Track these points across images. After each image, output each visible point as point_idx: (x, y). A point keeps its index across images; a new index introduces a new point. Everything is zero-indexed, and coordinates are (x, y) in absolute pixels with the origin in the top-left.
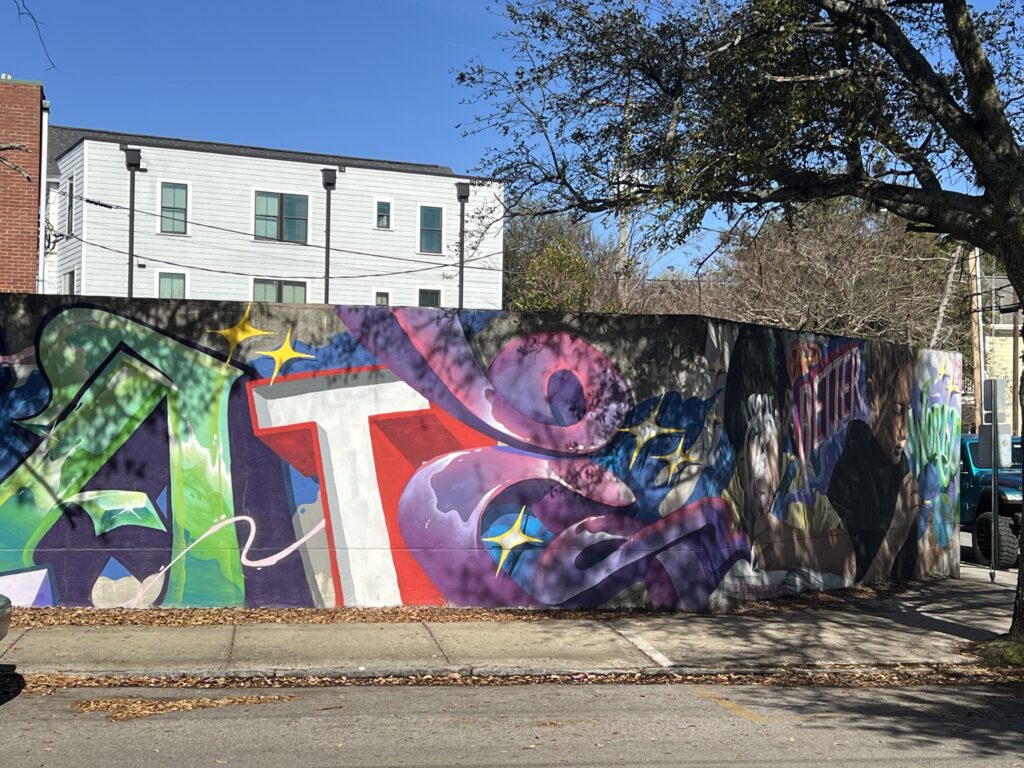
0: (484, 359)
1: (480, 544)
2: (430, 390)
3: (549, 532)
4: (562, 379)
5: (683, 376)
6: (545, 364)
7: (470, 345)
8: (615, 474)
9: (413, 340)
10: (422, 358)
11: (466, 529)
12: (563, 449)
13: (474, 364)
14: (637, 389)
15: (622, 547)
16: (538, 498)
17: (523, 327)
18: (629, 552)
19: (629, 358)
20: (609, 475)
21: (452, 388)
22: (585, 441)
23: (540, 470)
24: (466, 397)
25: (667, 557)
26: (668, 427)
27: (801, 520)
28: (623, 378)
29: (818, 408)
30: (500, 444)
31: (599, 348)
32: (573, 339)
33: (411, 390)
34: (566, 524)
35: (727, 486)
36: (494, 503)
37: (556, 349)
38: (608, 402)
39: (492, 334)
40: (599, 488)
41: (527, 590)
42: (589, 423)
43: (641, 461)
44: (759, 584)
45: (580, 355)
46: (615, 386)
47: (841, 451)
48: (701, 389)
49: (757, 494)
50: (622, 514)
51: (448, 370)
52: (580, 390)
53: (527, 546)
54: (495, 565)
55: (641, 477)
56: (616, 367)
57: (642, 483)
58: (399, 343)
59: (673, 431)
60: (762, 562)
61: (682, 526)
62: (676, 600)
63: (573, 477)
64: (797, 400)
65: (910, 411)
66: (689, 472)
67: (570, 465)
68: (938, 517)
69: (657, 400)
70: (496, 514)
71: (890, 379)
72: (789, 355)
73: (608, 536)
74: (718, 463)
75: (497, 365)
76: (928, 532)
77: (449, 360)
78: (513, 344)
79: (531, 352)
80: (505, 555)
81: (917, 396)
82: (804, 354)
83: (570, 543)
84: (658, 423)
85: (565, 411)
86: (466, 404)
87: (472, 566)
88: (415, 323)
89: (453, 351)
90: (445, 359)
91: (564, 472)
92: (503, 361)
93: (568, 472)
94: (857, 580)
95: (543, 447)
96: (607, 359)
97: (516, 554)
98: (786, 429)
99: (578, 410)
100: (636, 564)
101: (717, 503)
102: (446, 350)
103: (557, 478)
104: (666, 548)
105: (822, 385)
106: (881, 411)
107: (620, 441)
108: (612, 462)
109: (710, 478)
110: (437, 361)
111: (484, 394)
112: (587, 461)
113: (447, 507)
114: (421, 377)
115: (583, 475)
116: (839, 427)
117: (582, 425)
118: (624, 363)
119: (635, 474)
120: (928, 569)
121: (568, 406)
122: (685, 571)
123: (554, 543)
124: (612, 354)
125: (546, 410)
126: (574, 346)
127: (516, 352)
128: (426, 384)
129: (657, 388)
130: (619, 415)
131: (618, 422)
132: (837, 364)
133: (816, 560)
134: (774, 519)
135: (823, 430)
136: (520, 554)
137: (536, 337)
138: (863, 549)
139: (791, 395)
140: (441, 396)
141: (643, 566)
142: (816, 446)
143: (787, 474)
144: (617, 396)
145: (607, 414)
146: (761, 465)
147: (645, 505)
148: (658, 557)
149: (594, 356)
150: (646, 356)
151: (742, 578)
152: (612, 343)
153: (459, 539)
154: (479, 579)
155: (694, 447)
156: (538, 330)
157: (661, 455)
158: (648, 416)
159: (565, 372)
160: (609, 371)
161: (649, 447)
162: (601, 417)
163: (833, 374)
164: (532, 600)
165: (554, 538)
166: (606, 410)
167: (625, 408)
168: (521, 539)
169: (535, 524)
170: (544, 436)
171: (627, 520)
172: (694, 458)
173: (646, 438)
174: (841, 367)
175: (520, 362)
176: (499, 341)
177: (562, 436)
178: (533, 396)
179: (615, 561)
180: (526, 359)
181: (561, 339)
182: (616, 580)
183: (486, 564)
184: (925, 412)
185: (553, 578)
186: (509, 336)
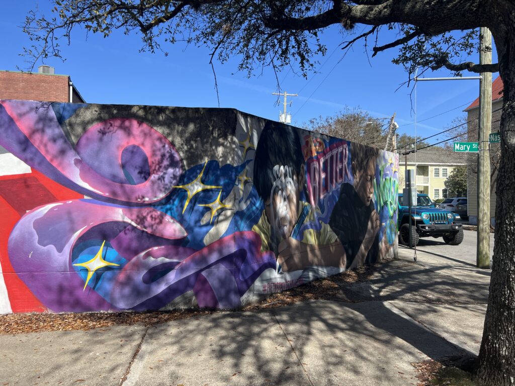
0: (73, 138)
1: (72, 268)
2: (32, 159)
3: (123, 258)
4: (132, 152)
5: (220, 150)
6: (119, 141)
7: (62, 127)
8: (173, 217)
9: (17, 124)
10: (25, 137)
11: (60, 258)
12: (134, 201)
13: (65, 142)
14: (187, 159)
15: (177, 267)
16: (115, 235)
17: (102, 115)
18: (183, 270)
19: (181, 137)
20: (168, 218)
21: (48, 158)
22: (150, 195)
23: (116, 216)
24: (60, 164)
25: (210, 274)
26: (211, 185)
27: (312, 239)
28: (177, 151)
29: (323, 176)
30: (86, 197)
31: (160, 130)
32: (140, 123)
33: (16, 159)
34: (136, 252)
35: (256, 222)
36: (82, 239)
37: (128, 131)
38: (166, 168)
39: (79, 120)
40: (161, 227)
41: (108, 300)
42: (153, 183)
43: (191, 208)
44: (283, 281)
45: (145, 135)
46: (172, 157)
47: (337, 199)
48: (233, 159)
49: (280, 226)
50: (178, 244)
51: (45, 145)
52: (145, 160)
53: (107, 268)
54: (83, 283)
55: (191, 219)
56: (172, 144)
57: (192, 223)
58: (6, 126)
59: (213, 187)
60: (285, 267)
61: (220, 251)
62: (216, 303)
63: (141, 220)
64: (309, 171)
65: (375, 180)
66: (225, 215)
67: (139, 212)
68: (388, 231)
69: (201, 167)
70: (83, 246)
71: (365, 163)
72: (303, 143)
73: (167, 260)
74: (248, 208)
75: (83, 141)
76: (383, 238)
77: (46, 138)
78: (95, 127)
79: (108, 133)
80: (90, 275)
81: (378, 173)
82: (313, 144)
83: (138, 266)
84: (203, 182)
85: (135, 174)
86: (59, 169)
87: (66, 284)
88: (19, 112)
89: (49, 132)
90: (42, 137)
91: (134, 217)
92: (88, 139)
93: (138, 216)
94: (347, 268)
95: (119, 199)
96: (165, 138)
97: (98, 275)
98: (301, 187)
99: (145, 173)
100: (187, 278)
101: (248, 235)
102: (43, 131)
103: (129, 221)
104: (209, 266)
105: (325, 163)
106: (360, 179)
107: (176, 194)
108: (170, 209)
109: (242, 219)
110: (37, 140)
111: (73, 162)
112: (152, 208)
113: (46, 242)
114: (25, 150)
115: (149, 219)
116: (335, 187)
117: (148, 184)
118: (178, 141)
119: (187, 217)
120: (384, 255)
121: (137, 171)
122: (223, 282)
123: (128, 266)
124: (169, 134)
125: (121, 174)
126: (140, 129)
127: (97, 133)
128: (29, 155)
129: (202, 158)
130: (175, 177)
131: (174, 182)
132: (334, 152)
133: (322, 261)
134: (294, 241)
135: (326, 188)
136: (101, 274)
137: (112, 122)
138: (350, 252)
139: (305, 168)
140: (40, 164)
141: (192, 280)
142: (322, 197)
143: (302, 213)
144: (173, 163)
145: (166, 176)
146: (283, 209)
147: (194, 238)
148: (204, 273)
149: (156, 136)
150: (194, 136)
151: (269, 280)
152: (169, 126)
153: (56, 265)
154: (71, 293)
155: (228, 198)
156: (113, 117)
157: (206, 203)
158: (196, 177)
159: (134, 146)
160: (167, 146)
161: (196, 199)
162: (161, 178)
163: (332, 158)
164: (112, 306)
165: (126, 263)
166: (165, 173)
167: (179, 171)
168: (103, 264)
169: (113, 253)
170: (119, 191)
171: (181, 249)
172: (229, 205)
173: (194, 192)
174: (337, 154)
175: (101, 140)
176: (85, 125)
177: (133, 192)
178: (111, 164)
179: (172, 277)
180: (105, 138)
181: (131, 125)
182: (173, 291)
183: (76, 283)
184: (382, 180)
185: (127, 290)
186: (91, 122)
